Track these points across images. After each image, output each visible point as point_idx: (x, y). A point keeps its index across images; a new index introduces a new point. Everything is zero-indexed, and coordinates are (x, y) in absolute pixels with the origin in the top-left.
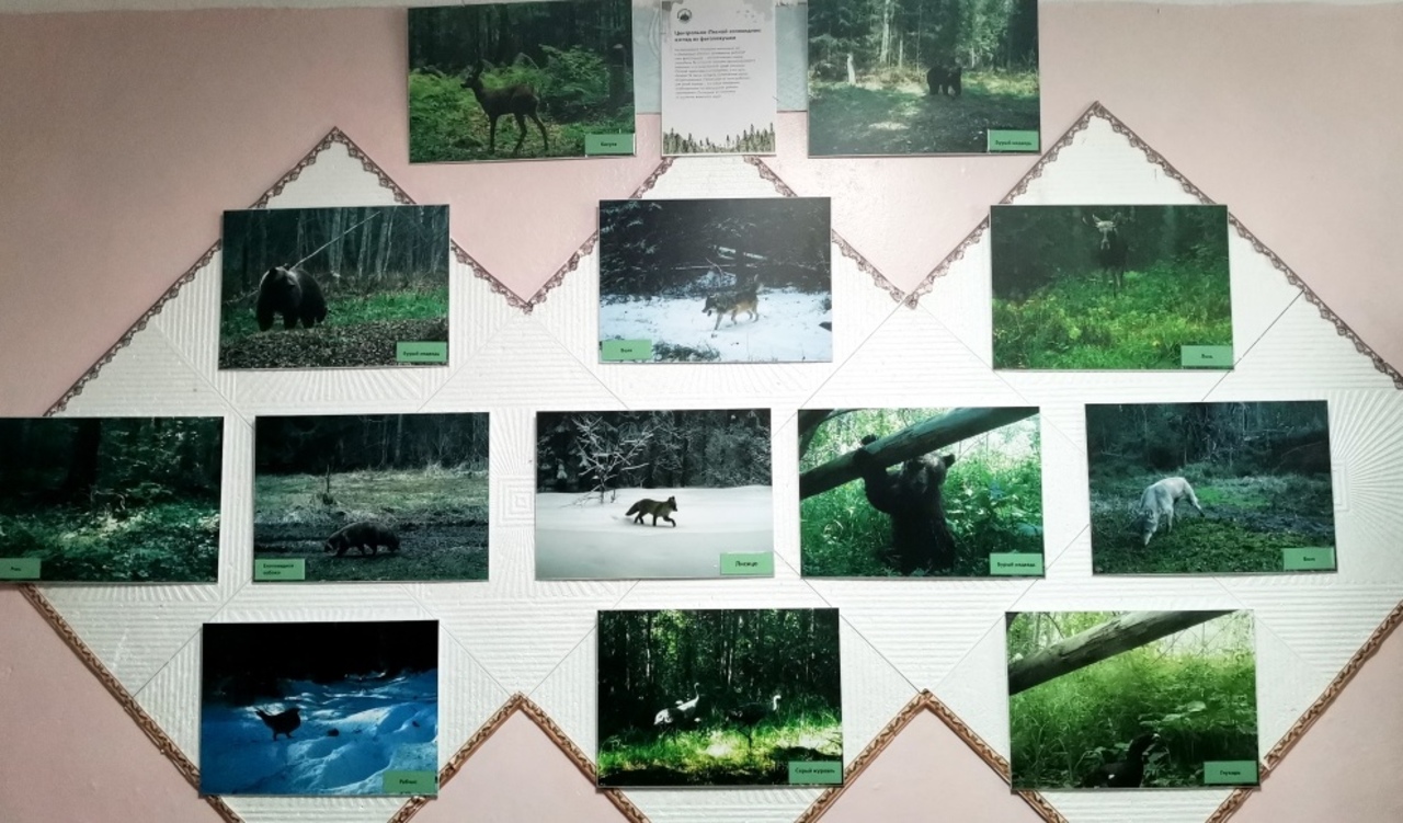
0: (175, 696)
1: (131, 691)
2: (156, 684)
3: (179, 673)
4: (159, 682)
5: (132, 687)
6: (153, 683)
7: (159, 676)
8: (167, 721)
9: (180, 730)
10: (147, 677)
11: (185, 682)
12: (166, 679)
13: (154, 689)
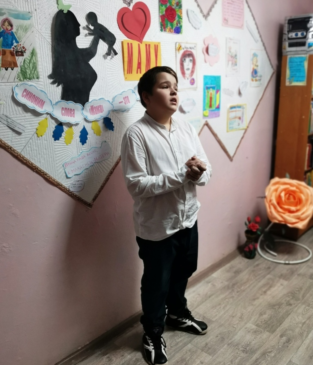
0: (36, 150)
1: (19, 151)
2: (28, 147)
3: (36, 141)
4: (29, 146)
5: (19, 149)
6: (27, 146)
7: (29, 143)
8: (35, 159)
9: (40, 162)
10: (24, 145)
11: (39, 144)
12: (32, 144)
13: (28, 149)
